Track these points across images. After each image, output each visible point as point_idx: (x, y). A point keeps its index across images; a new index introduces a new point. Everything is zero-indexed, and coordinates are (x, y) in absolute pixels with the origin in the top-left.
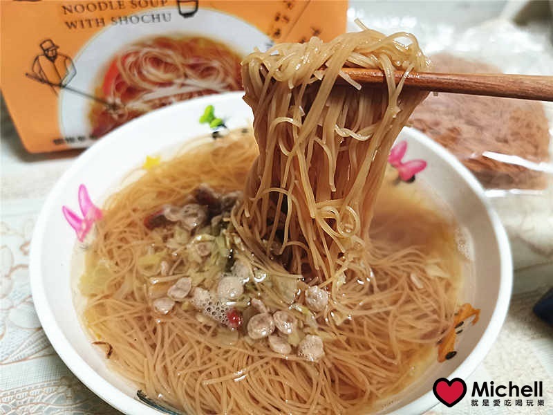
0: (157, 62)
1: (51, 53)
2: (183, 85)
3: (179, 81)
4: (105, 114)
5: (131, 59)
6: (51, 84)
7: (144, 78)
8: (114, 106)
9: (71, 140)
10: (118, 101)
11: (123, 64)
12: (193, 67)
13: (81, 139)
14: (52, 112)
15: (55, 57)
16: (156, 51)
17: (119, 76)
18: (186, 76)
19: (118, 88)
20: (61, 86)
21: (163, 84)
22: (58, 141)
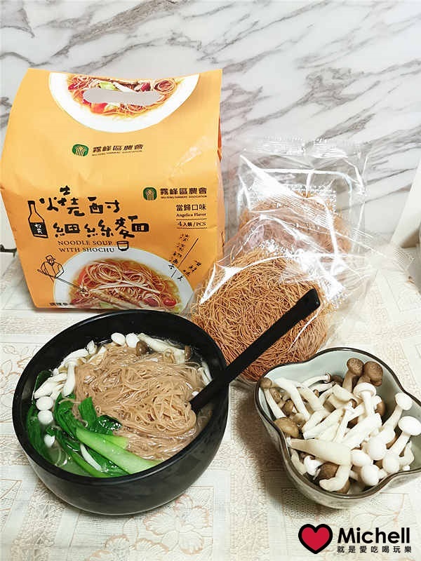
0: (107, 271)
1: (51, 262)
2: (122, 283)
3: (120, 281)
4: (78, 293)
5: (93, 268)
6: (50, 276)
7: (100, 278)
8: (83, 290)
9: (60, 304)
10: (85, 288)
11: (89, 270)
12: (126, 275)
13: (65, 304)
14: (51, 289)
15: (53, 264)
16: (107, 265)
17: (87, 275)
18: (123, 279)
19: (85, 282)
20: (55, 277)
21: (110, 282)
22: (54, 304)
